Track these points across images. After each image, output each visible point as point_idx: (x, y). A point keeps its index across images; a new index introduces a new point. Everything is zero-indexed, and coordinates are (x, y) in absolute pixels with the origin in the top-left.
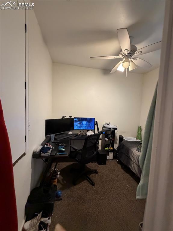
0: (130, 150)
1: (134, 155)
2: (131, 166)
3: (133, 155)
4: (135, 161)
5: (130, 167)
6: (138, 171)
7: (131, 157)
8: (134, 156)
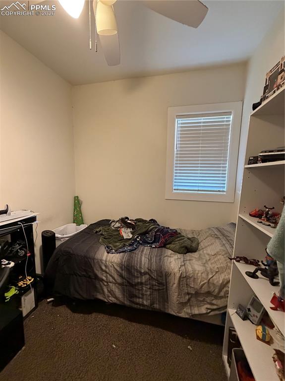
0: (94, 259)
1: (106, 266)
2: (103, 293)
3: (104, 268)
4: (113, 278)
5: (100, 297)
6: (124, 295)
7: (99, 274)
8: (107, 270)
